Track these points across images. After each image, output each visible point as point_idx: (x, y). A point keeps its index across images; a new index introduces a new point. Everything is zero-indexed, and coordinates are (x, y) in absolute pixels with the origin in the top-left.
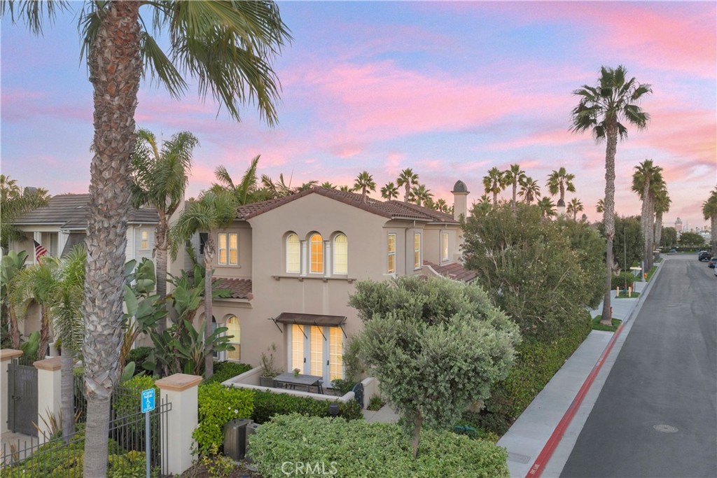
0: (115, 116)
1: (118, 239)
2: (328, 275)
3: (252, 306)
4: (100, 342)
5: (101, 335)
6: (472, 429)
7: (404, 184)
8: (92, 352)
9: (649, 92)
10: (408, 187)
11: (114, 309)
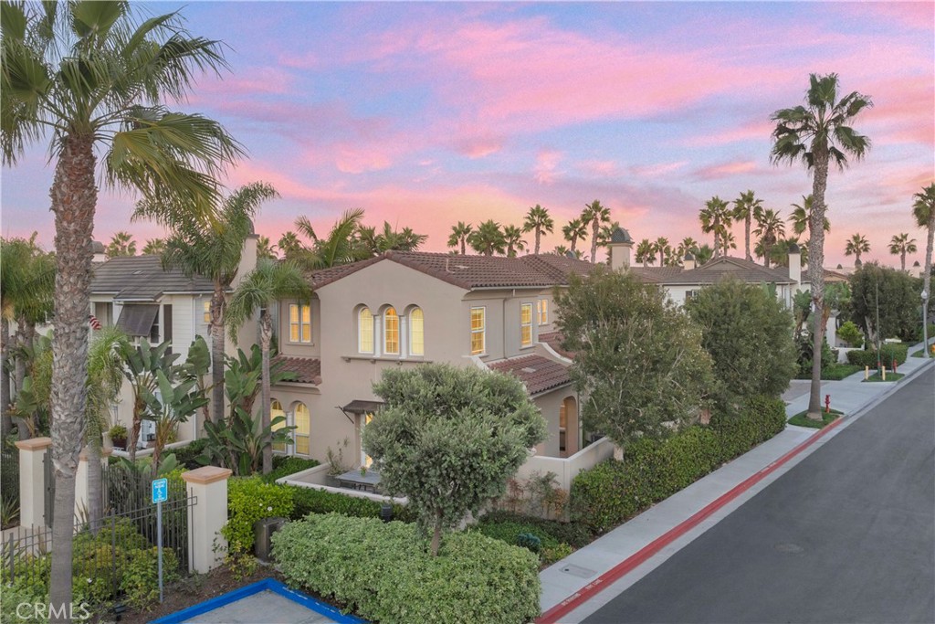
0: (72, 239)
1: (78, 342)
2: (404, 357)
3: (321, 392)
4: (64, 429)
5: (64, 423)
6: (536, 537)
7: (591, 222)
8: (58, 437)
9: (869, 106)
10: (596, 226)
11: (75, 401)
